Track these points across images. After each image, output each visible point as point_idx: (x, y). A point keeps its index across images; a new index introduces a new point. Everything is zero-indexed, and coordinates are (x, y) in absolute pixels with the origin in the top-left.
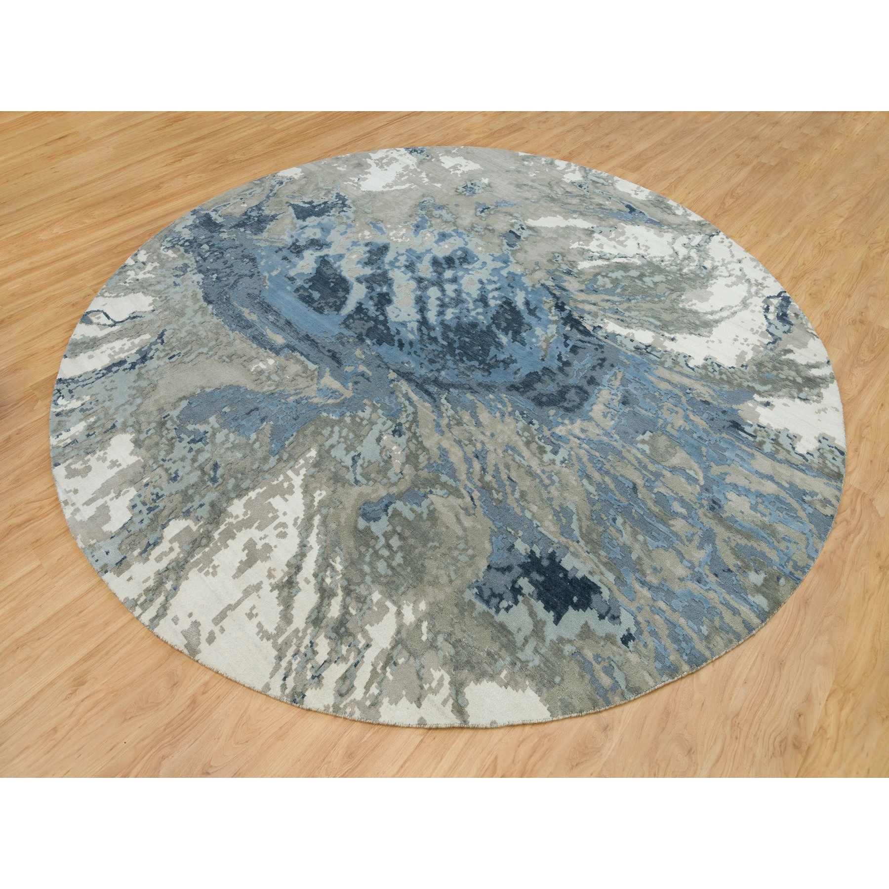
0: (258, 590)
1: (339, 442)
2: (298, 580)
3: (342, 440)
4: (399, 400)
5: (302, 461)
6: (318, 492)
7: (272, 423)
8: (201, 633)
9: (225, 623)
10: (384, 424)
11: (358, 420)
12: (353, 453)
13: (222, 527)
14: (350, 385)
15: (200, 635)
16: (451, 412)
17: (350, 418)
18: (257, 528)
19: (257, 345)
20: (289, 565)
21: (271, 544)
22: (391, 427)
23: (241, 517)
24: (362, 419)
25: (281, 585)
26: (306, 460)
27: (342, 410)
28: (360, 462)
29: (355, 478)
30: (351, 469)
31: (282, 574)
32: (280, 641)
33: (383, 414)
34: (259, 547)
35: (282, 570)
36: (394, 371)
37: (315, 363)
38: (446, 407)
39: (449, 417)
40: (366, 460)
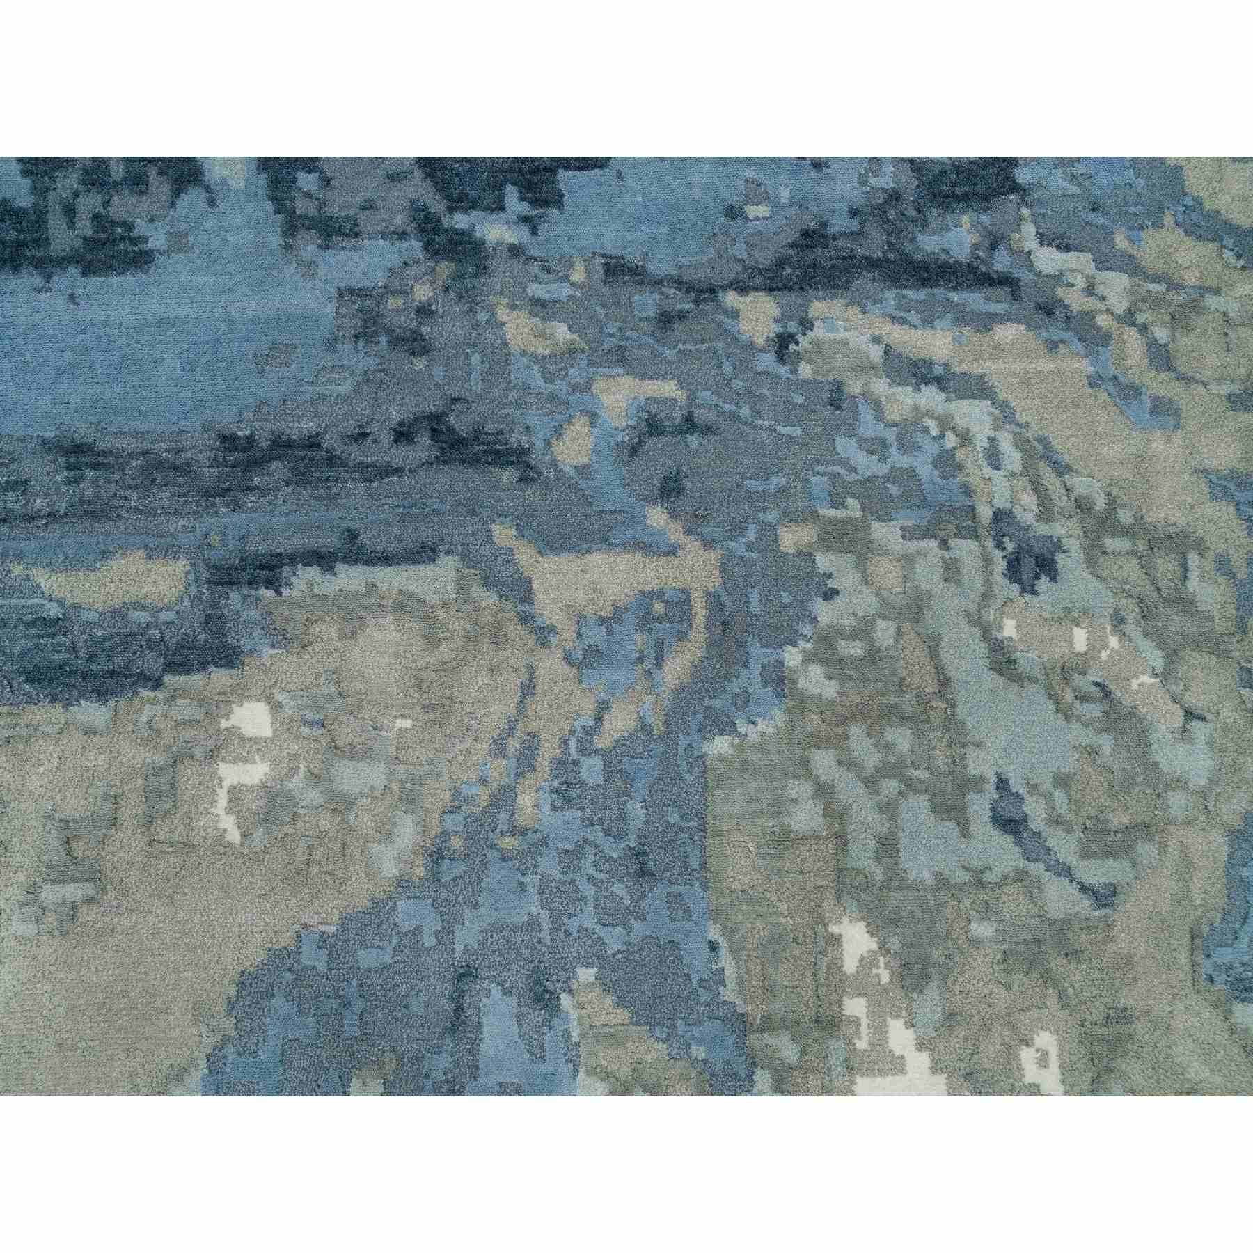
1: (888, 809)
3: (890, 786)
4: (894, 413)
5: (855, 1007)
6: (1027, 1056)
7: (586, 974)
10: (951, 571)
11: (854, 649)
12: (980, 806)
14: (657, 517)
16: (1117, 286)
17: (816, 671)
19: (101, 696)
22: (987, 560)
24: (863, 631)
26: (862, 985)
27: (756, 668)
28: (1035, 810)
29: (1083, 888)
30: (1037, 869)
33: (907, 534)
36: (743, 289)
37: (424, 553)
38: (1079, 281)
39: (1128, 317)
40: (1047, 785)
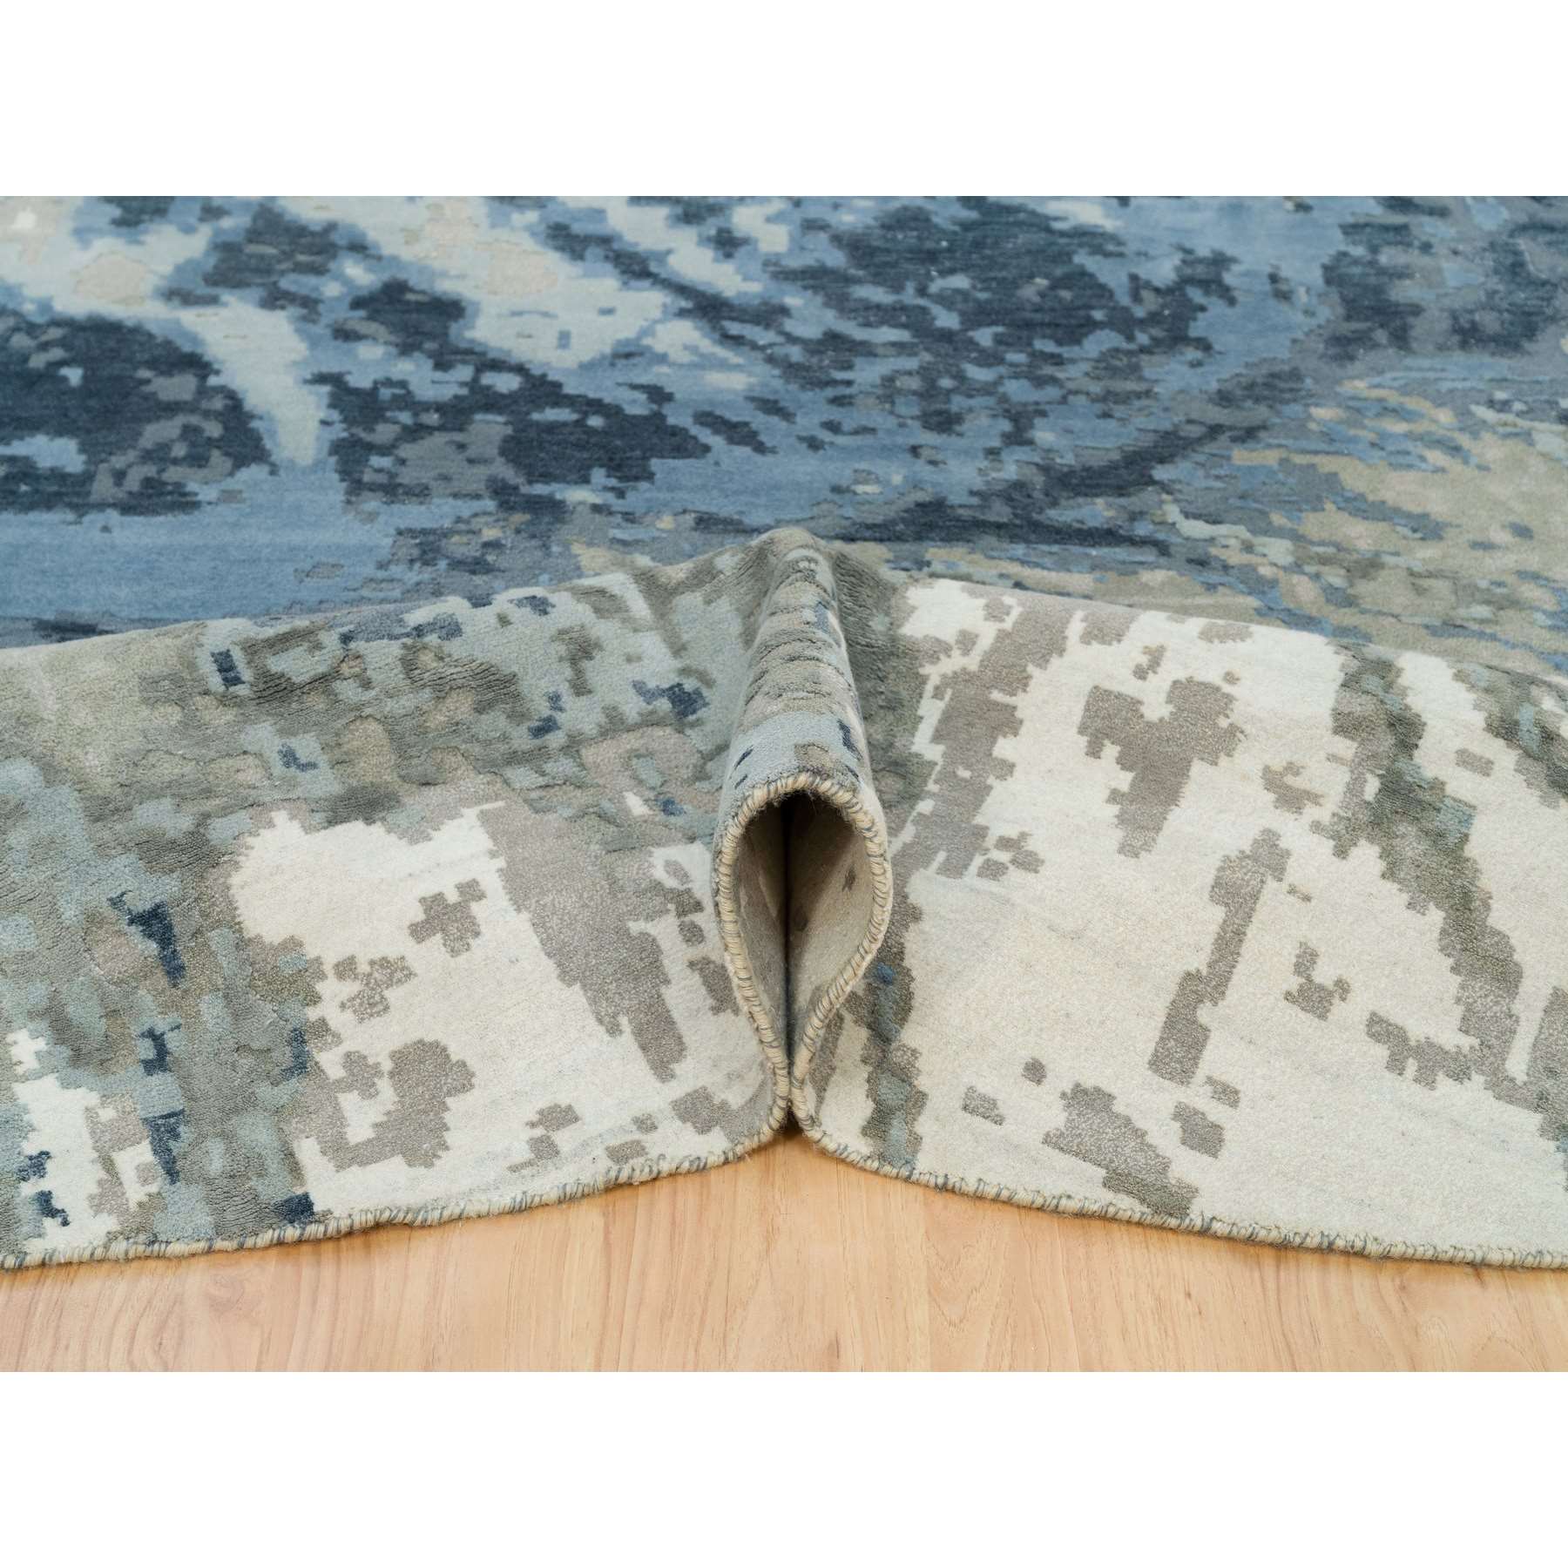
0: (1279, 872)
2: (1429, 772)
8: (1140, 1123)
9: (1217, 1059)
13: (931, 710)
15: (1140, 1134)
18: (1087, 638)
20: (1345, 725)
21: (1201, 676)
23: (987, 634)
25: (1364, 816)
31: (1342, 776)
32: (1517, 1064)
34: (1156, 707)
35: (1333, 758)
